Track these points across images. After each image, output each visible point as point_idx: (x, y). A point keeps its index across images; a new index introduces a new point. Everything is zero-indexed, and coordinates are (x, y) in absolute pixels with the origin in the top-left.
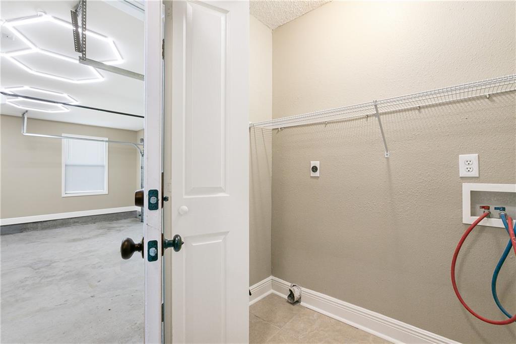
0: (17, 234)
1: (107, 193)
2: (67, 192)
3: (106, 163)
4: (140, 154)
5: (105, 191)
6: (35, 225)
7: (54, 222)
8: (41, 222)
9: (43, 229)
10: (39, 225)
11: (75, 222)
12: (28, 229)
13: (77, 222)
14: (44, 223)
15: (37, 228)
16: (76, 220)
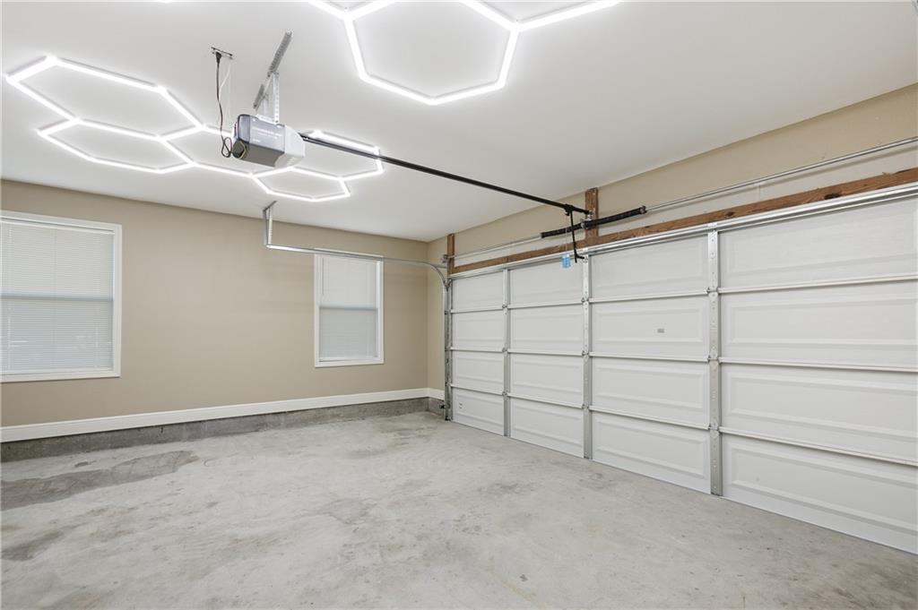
0: (250, 434)
1: (382, 362)
2: (322, 359)
3: (379, 304)
4: (444, 287)
5: (380, 359)
6: (276, 417)
7: (304, 415)
8: (284, 412)
9: (289, 425)
10: (282, 418)
11: (334, 416)
12: (267, 426)
13: (338, 416)
14: (290, 415)
15: (279, 425)
16: (335, 412)
